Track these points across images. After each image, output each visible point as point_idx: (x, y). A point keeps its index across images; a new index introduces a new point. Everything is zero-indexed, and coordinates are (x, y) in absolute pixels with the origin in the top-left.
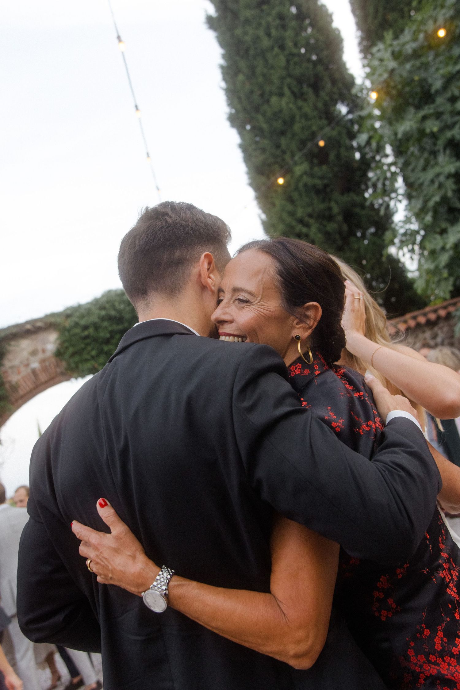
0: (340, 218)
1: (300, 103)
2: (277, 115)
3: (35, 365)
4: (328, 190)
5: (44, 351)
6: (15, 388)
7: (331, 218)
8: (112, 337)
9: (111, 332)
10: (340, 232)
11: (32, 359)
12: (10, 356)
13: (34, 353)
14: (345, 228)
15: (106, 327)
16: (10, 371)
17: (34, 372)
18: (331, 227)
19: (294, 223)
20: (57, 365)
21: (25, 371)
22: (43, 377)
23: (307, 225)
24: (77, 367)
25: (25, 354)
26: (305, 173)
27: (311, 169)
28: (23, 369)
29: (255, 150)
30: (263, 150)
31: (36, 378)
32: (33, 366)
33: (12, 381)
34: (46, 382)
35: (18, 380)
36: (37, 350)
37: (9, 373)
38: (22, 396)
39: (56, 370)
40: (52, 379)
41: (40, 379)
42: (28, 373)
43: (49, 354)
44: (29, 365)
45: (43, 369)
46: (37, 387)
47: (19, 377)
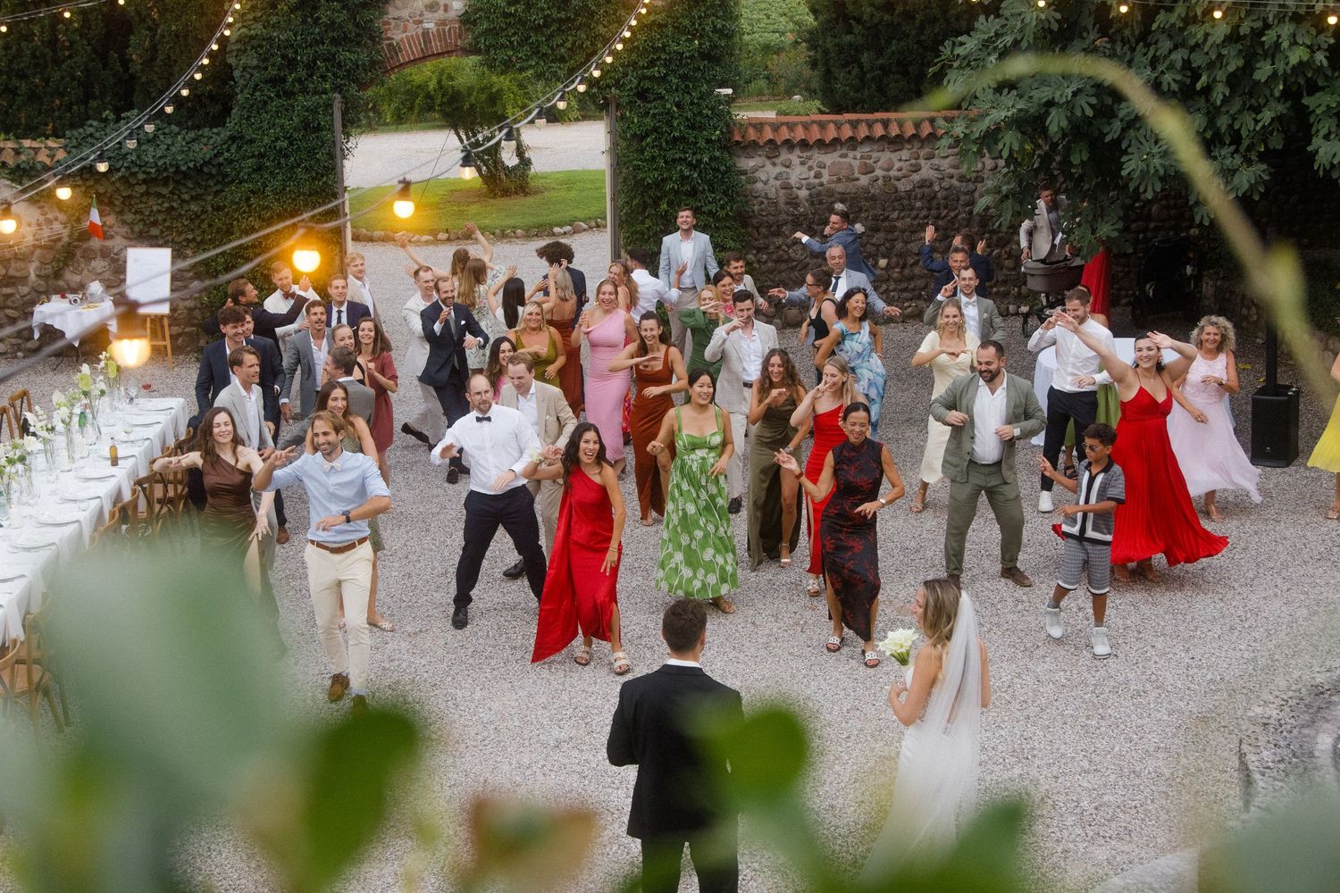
3: (431, 26)
5: (446, 8)
6: (396, 49)
8: (545, 25)
9: (545, 17)
11: (428, 15)
12: (398, 3)
13: (433, 7)
15: (543, 9)
16: (393, 22)
17: (426, 33)
20: (460, 35)
21: (413, 30)
22: (437, 47)
24: (488, 52)
25: (418, 5)
28: (411, 26)
31: (426, 46)
32: (426, 26)
33: (392, 39)
34: (439, 54)
35: (402, 40)
36: (438, 4)
37: (392, 27)
38: (401, 65)
39: (456, 42)
40: (448, 52)
41: (432, 47)
42: (417, 34)
43: (452, 14)
44: (421, 22)
45: (439, 35)
46: (424, 58)
47: (404, 36)
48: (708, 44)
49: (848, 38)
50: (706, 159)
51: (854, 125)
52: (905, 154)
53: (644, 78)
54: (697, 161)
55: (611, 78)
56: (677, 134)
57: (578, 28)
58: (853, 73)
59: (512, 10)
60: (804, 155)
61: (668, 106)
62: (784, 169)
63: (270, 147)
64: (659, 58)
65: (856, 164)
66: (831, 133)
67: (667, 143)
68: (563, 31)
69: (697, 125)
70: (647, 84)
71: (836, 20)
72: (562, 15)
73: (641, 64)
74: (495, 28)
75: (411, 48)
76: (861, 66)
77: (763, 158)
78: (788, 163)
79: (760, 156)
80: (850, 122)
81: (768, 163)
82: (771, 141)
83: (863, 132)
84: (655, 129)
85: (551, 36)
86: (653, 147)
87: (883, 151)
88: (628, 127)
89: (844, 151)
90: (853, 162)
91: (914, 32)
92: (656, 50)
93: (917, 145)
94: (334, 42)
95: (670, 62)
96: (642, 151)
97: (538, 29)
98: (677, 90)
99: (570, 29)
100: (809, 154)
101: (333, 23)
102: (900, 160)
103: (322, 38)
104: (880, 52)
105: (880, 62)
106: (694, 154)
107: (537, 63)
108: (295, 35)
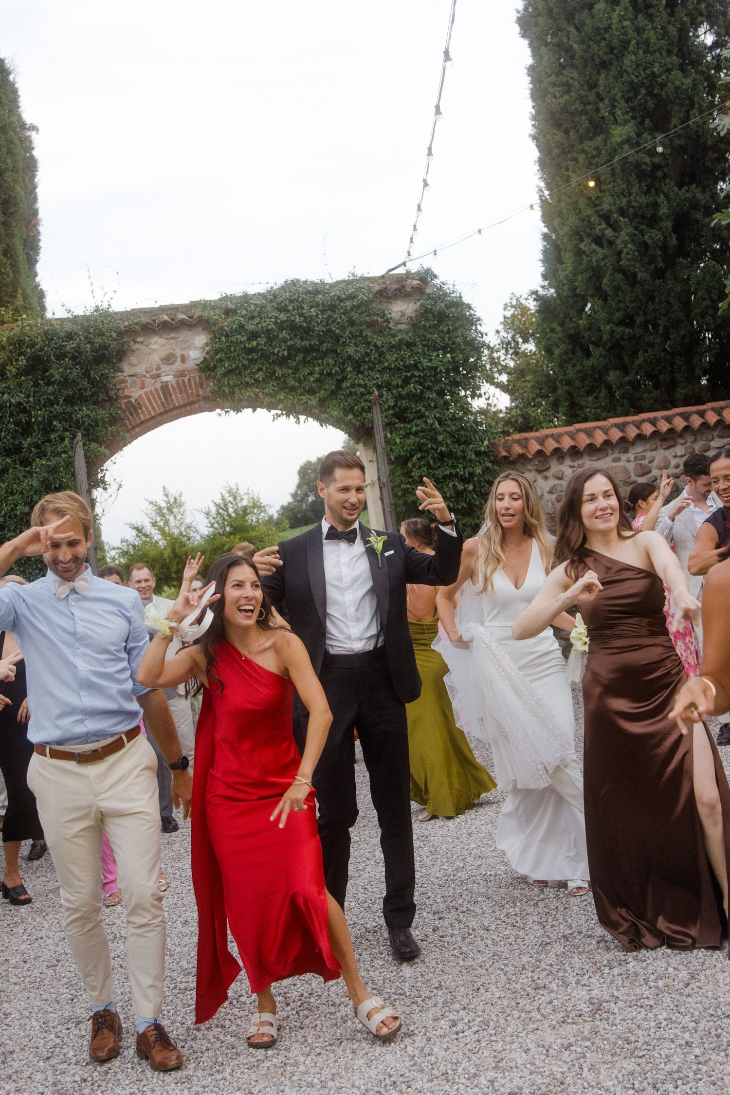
0: (668, 224)
1: (641, 20)
2: (601, 33)
3: (169, 379)
4: (659, 174)
5: (183, 359)
6: (134, 408)
7: (653, 221)
8: (289, 356)
9: (289, 348)
10: (664, 247)
11: (165, 368)
12: (133, 359)
13: (168, 359)
14: (673, 241)
15: (284, 340)
16: (129, 380)
17: (165, 387)
18: (652, 236)
19: (594, 219)
20: (201, 384)
21: (151, 385)
22: (178, 399)
23: (615, 227)
24: (233, 393)
25: (155, 359)
26: (628, 141)
27: (639, 135)
28: (148, 381)
29: (554, 85)
30: (567, 88)
31: (166, 398)
32: (164, 379)
33: (130, 397)
34: (180, 407)
35: (140, 397)
36: (174, 355)
37: (129, 385)
38: (142, 423)
39: (198, 392)
40: (190, 404)
41: (172, 400)
42: (156, 389)
43: (190, 364)
44: (159, 376)
45: (179, 386)
46: (166, 412)
47: (142, 392)
48: (461, 356)
49: (588, 363)
50: (479, 471)
51: (622, 427)
52: (679, 450)
53: (401, 397)
54: (469, 474)
55: (366, 401)
56: (444, 449)
57: (325, 354)
58: (602, 395)
59: (254, 343)
60: (576, 464)
61: (430, 421)
62: (557, 482)
63: (10, 517)
64: (413, 376)
65: (631, 466)
66: (599, 438)
67: (434, 460)
68: (309, 362)
69: (463, 439)
70: (404, 403)
71: (573, 352)
72: (306, 343)
73: (395, 383)
74: (238, 367)
75: (151, 404)
76: (609, 388)
77: (534, 473)
78: (560, 475)
79: (530, 470)
80: (617, 426)
81: (539, 477)
82: (540, 453)
83: (632, 432)
84: (420, 448)
85: (296, 370)
86: (420, 467)
87: (656, 449)
88: (391, 450)
89: (616, 455)
90: (627, 465)
91: (659, 340)
92: (408, 368)
93: (690, 438)
94: (69, 400)
95: (425, 380)
96: (408, 474)
97: (282, 362)
98: (436, 407)
99: (315, 358)
100: (580, 462)
101: (66, 379)
102: (675, 456)
103: (56, 398)
104: (625, 370)
105: (627, 378)
106: (465, 468)
107: (286, 398)
108: (28, 396)
